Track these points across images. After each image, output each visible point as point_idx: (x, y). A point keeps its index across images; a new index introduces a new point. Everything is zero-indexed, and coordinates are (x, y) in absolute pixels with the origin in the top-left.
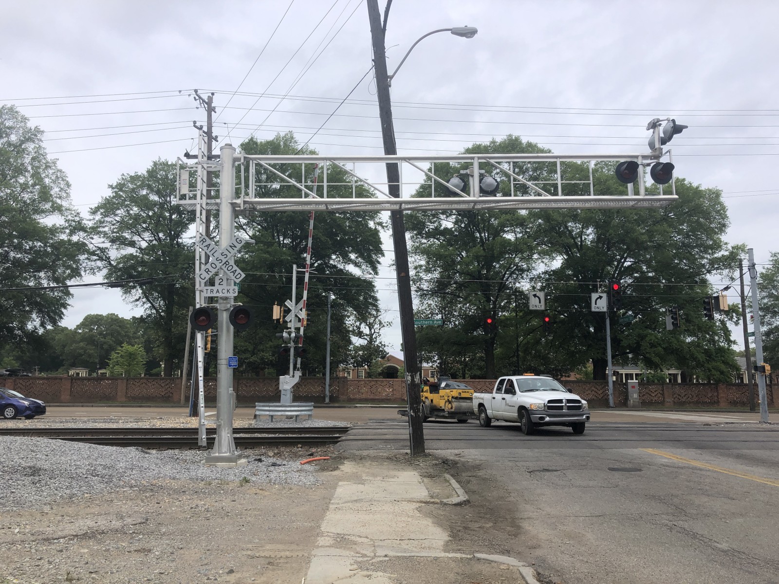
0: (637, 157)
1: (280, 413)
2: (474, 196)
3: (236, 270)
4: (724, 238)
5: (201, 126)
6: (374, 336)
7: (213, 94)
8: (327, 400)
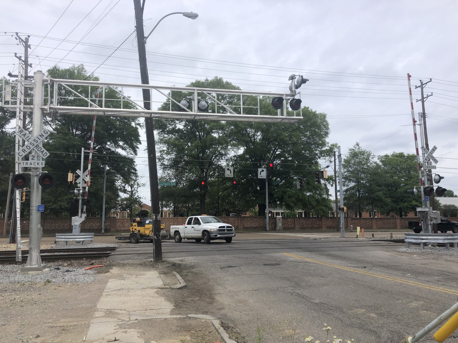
0: (283, 95)
1: (72, 240)
2: (195, 112)
3: (43, 151)
4: (327, 140)
5: (20, 56)
6: (134, 192)
7: (29, 36)
8: (103, 231)
